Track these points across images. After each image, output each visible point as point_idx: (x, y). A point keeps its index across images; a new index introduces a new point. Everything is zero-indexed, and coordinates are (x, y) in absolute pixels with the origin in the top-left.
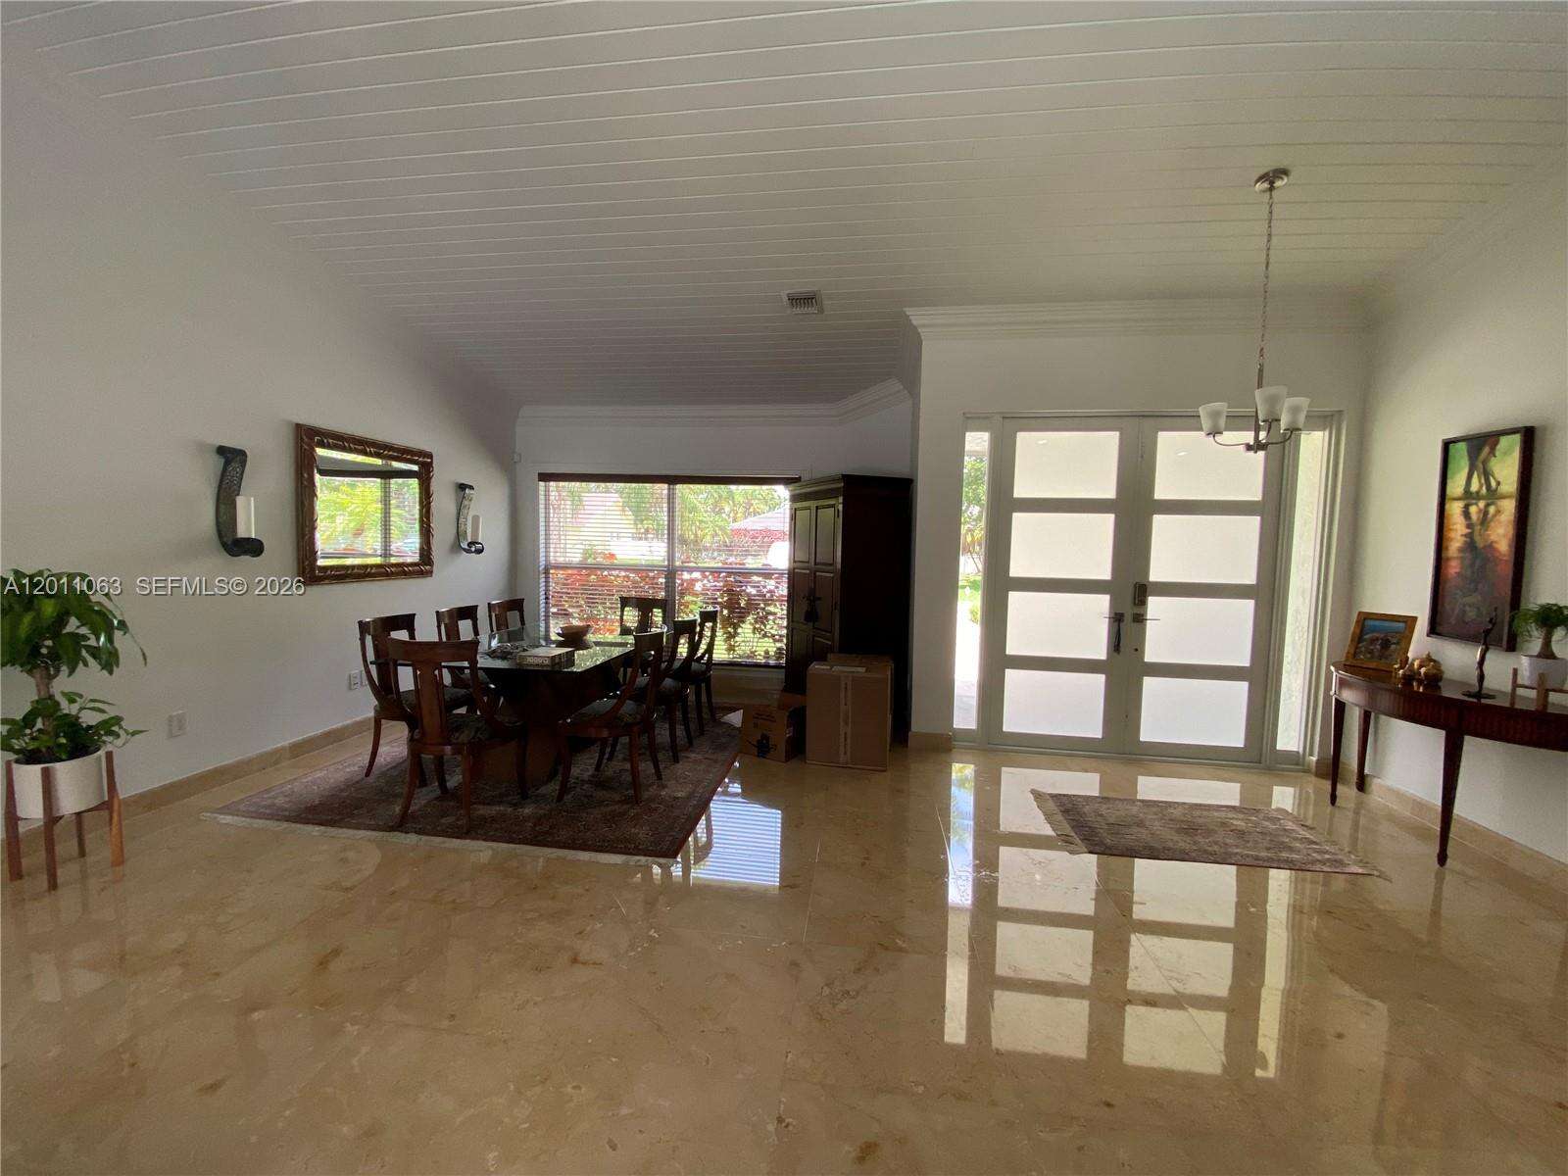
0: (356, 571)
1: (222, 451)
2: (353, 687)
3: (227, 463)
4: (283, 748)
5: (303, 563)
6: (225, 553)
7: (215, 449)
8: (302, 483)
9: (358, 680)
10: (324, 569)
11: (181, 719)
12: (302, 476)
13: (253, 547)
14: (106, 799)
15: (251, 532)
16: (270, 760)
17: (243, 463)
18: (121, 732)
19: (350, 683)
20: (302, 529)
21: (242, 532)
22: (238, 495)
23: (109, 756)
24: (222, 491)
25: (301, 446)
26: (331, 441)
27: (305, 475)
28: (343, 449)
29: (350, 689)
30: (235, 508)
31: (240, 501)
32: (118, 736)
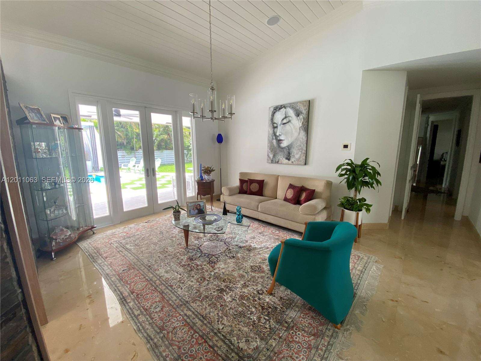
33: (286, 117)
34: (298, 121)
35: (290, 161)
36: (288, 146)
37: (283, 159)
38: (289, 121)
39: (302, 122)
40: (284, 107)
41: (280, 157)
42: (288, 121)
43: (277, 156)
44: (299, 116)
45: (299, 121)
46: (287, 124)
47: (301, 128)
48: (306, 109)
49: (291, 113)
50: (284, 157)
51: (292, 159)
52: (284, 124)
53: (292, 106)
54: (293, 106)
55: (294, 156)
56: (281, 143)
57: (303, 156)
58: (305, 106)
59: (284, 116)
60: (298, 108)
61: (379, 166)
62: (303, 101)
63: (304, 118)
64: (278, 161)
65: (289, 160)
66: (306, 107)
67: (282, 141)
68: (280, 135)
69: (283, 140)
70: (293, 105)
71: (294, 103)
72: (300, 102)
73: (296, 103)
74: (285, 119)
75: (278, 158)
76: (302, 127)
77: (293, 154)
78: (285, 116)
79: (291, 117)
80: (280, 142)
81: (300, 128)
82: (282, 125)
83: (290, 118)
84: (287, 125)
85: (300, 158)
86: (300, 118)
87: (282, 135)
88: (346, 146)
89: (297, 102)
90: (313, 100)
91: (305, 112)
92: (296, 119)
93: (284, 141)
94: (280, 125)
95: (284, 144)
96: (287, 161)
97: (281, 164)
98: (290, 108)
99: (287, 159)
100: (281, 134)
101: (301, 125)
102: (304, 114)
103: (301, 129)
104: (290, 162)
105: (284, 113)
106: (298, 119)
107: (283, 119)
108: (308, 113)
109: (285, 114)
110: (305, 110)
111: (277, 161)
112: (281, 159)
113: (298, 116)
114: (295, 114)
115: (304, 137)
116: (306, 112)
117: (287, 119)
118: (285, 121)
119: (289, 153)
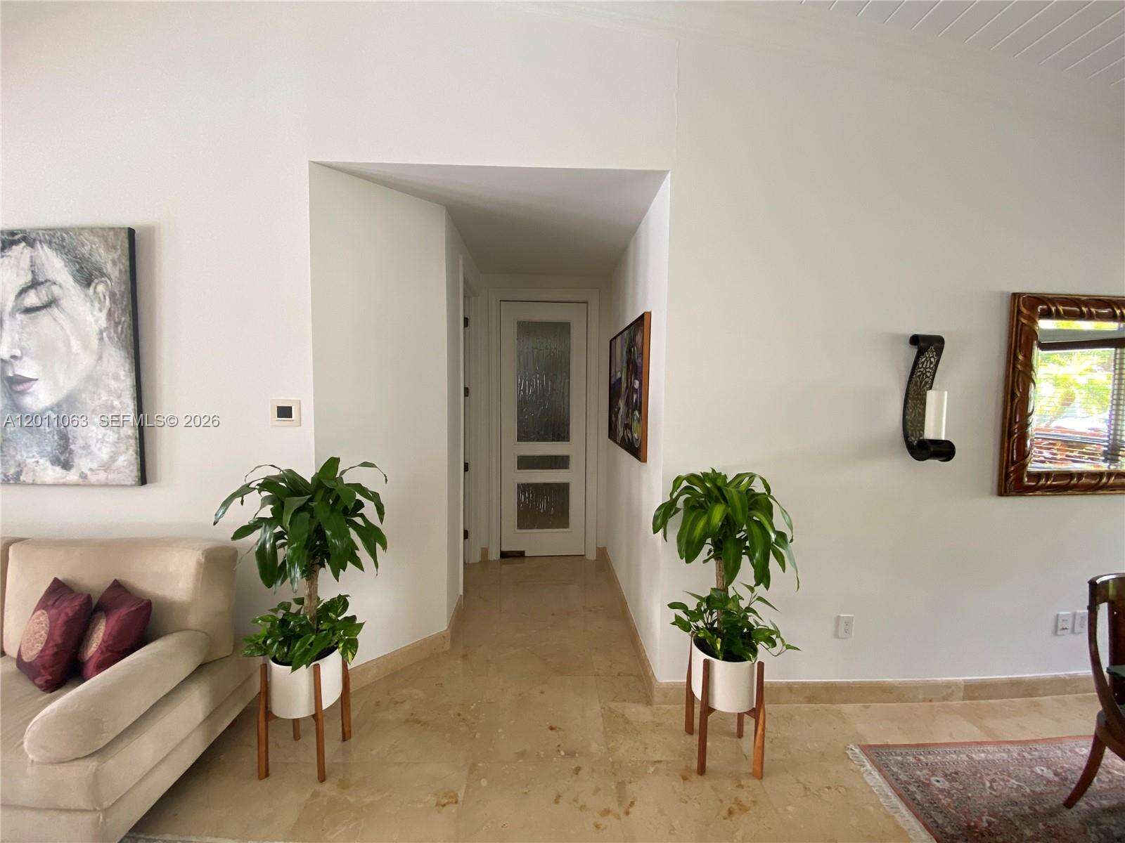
0: (1084, 480)
1: (915, 340)
2: (1059, 633)
3: (920, 353)
4: (956, 684)
5: (1007, 467)
6: (910, 455)
7: (908, 341)
8: (1014, 367)
9: (1069, 626)
10: (1038, 476)
11: (848, 622)
12: (1016, 358)
13: (944, 451)
14: (755, 707)
15: (940, 433)
16: (938, 694)
17: (939, 352)
18: (778, 641)
19: (1056, 626)
20: (1010, 425)
21: (930, 433)
22: (930, 388)
23: (761, 665)
24: (911, 385)
25: (1018, 320)
26: (1061, 308)
27: (1021, 357)
28: (1081, 316)
29: (1055, 633)
30: (924, 404)
31: (931, 396)
32: (774, 645)
33: (34, 284)
34: (88, 304)
35: (73, 471)
36: (57, 407)
37: (41, 461)
38: (51, 303)
39: (105, 311)
40: (24, 239)
41: (25, 455)
42: (45, 299)
43: (13, 453)
44: (93, 285)
45: (92, 305)
46: (44, 312)
47: (105, 334)
48: (119, 259)
49: (56, 267)
50: (41, 454)
51: (83, 464)
52: (28, 311)
53: (61, 240)
54: (63, 240)
55: (86, 447)
56: (22, 393)
57: (127, 449)
58: (114, 247)
59: (27, 278)
60: (85, 250)
61: (386, 480)
62: (103, 229)
63: (113, 295)
64: (18, 474)
65: (66, 466)
66: (119, 252)
67: (26, 385)
68: (14, 357)
69: (30, 380)
70: (61, 235)
71: (65, 230)
72: (92, 230)
73: (72, 229)
74: (32, 293)
75: (18, 457)
76: (106, 329)
77: (80, 442)
78: (30, 277)
79: (60, 286)
80: (20, 388)
81: (101, 333)
82: (20, 317)
83: (56, 290)
84: (44, 318)
85: (113, 458)
86: (95, 292)
87: (25, 359)
88: (285, 412)
89: (82, 229)
90: (150, 231)
91: (117, 273)
92: (82, 296)
93: (35, 387)
94: (12, 314)
95: (40, 398)
96: (58, 469)
97: (34, 484)
98: (50, 247)
99: (56, 461)
100: (18, 353)
101: (103, 323)
102: (110, 279)
103: (106, 339)
104: (73, 476)
105: (25, 263)
106: (86, 295)
107: (24, 291)
108: (127, 277)
109: (33, 272)
110: (114, 263)
111: (12, 471)
112: (30, 461)
113: (89, 285)
114: (74, 277)
115: (122, 373)
116: (120, 271)
117: (43, 290)
118: (32, 299)
119: (65, 441)
